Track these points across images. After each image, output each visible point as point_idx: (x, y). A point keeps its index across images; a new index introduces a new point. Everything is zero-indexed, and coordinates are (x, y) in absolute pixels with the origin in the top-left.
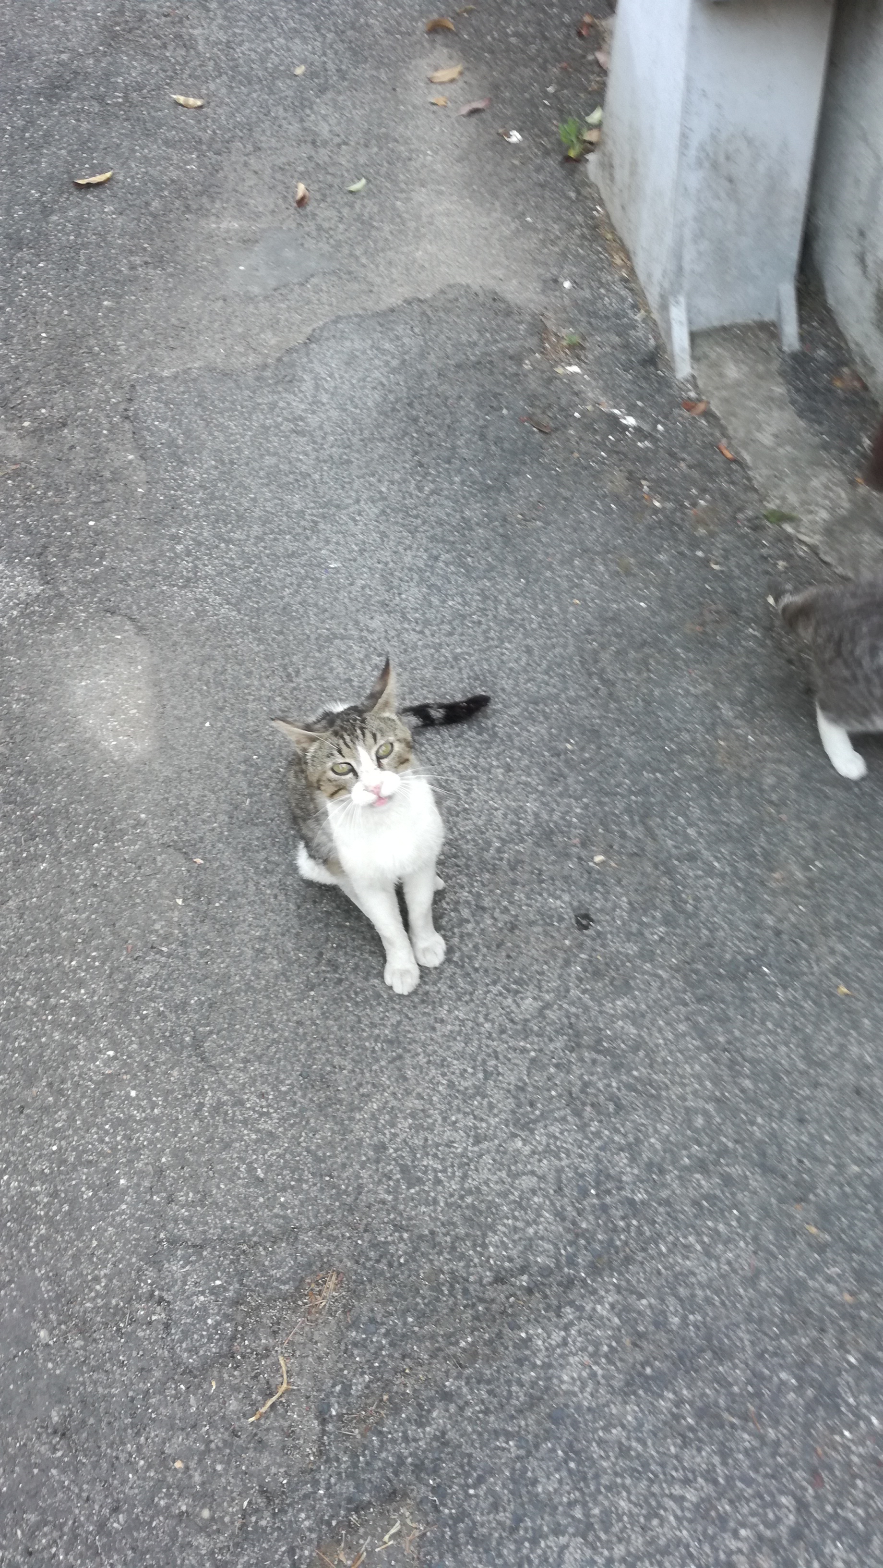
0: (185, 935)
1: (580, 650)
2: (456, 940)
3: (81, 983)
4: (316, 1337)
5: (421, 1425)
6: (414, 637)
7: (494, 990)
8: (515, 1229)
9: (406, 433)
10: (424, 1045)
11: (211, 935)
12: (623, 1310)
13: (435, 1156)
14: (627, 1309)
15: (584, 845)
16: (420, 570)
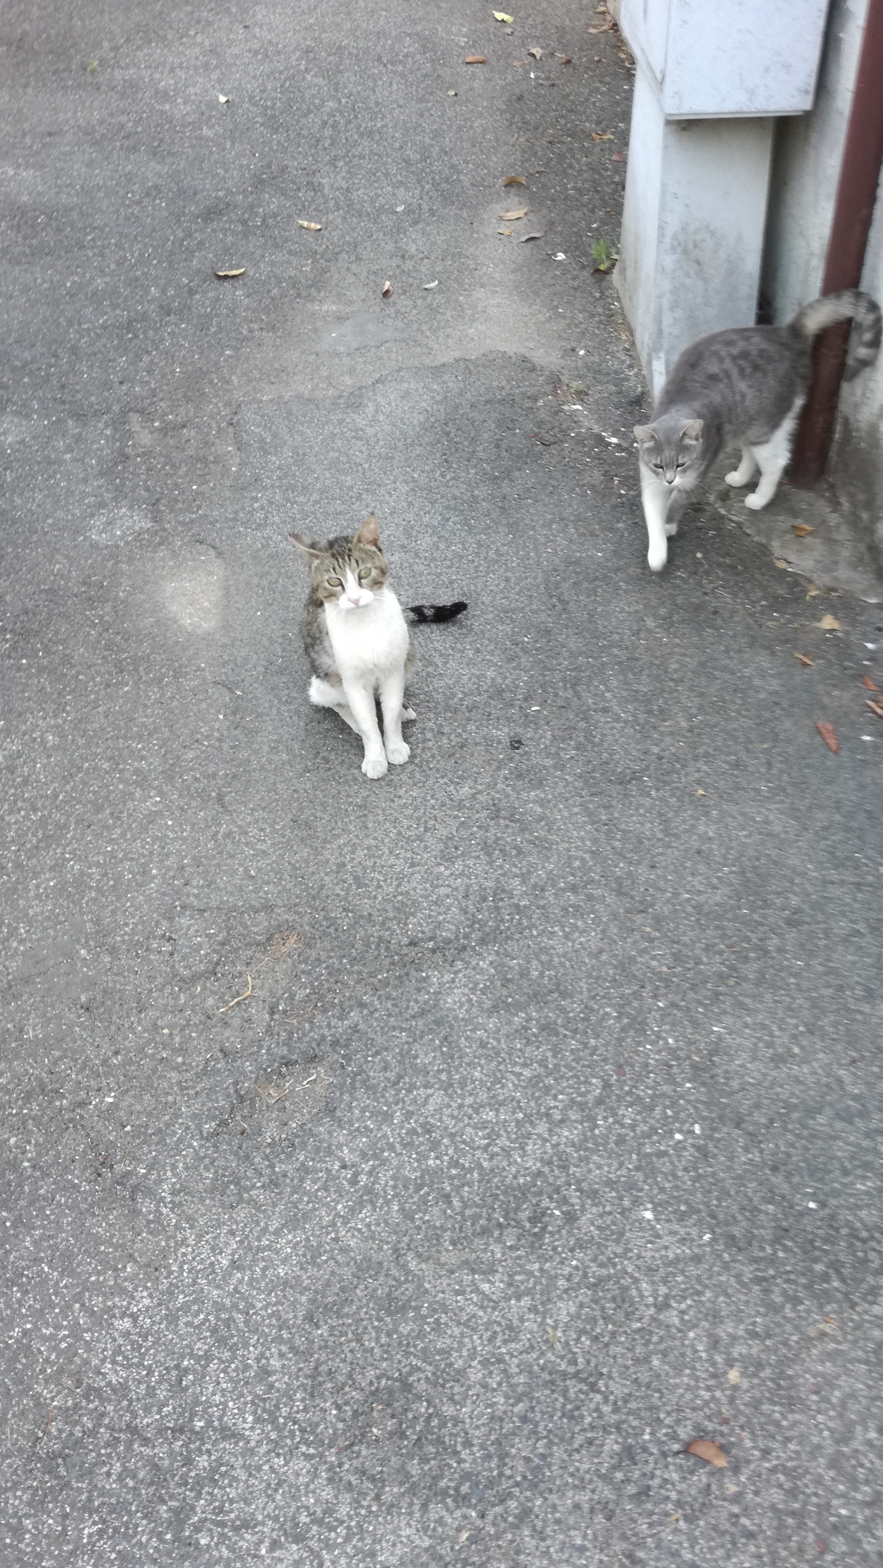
0: (222, 735)
1: (547, 581)
2: (419, 751)
3: (143, 758)
4: (276, 969)
5: (341, 1018)
6: (422, 568)
7: (441, 781)
8: (430, 916)
9: (439, 442)
10: (384, 810)
11: (241, 737)
12: (499, 967)
13: (380, 872)
14: (503, 965)
15: (526, 700)
16: (435, 527)
